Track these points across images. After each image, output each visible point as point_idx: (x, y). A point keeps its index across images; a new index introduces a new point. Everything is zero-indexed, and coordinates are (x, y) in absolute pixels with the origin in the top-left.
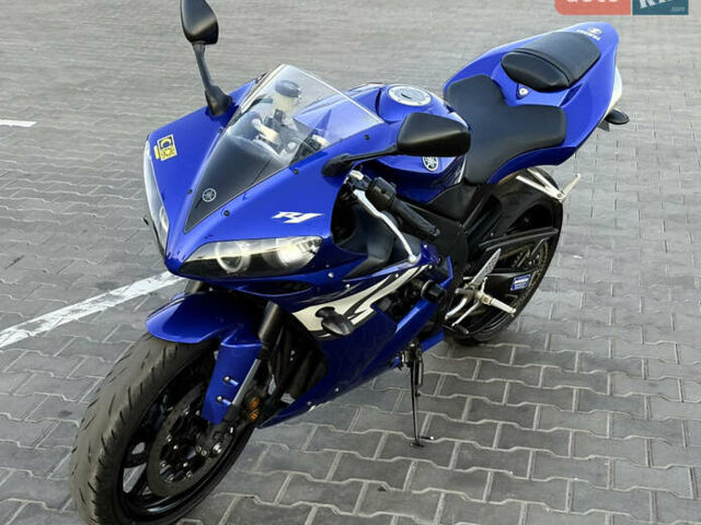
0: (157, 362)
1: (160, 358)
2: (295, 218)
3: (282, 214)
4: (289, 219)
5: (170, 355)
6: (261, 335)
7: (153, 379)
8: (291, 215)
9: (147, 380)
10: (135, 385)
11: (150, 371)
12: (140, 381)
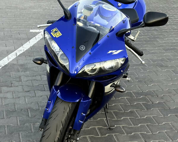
0: (68, 111)
1: (68, 109)
2: (116, 52)
3: (110, 52)
4: (113, 53)
5: (71, 107)
6: (90, 96)
7: (68, 117)
8: (114, 51)
9: (66, 118)
10: (63, 120)
11: (67, 114)
12: (64, 118)
